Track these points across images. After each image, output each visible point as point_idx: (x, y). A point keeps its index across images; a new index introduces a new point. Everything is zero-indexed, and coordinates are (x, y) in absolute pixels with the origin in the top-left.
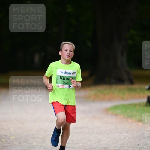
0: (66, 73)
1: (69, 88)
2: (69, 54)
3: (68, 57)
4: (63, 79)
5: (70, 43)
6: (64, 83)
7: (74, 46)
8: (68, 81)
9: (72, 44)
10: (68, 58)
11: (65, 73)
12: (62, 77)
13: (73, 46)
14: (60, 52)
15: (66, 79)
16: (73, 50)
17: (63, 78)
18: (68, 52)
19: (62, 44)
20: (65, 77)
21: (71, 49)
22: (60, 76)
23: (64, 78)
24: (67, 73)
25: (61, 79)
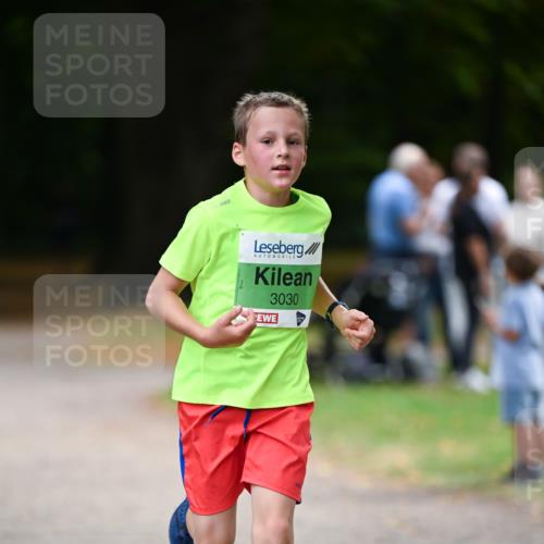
0: (283, 249)
1: (299, 324)
2: (287, 157)
3: (281, 176)
4: (269, 281)
5: (286, 97)
6: (278, 301)
7: (305, 109)
8: (292, 289)
9: (296, 102)
10: (284, 182)
11: (279, 248)
12: (267, 269)
13: (299, 110)
14: (235, 151)
15: (285, 279)
16: (300, 134)
17: (268, 275)
18: (280, 147)
19: (241, 103)
20: (280, 270)
21: (292, 130)
22: (258, 269)
23: (273, 275)
24: (287, 249)
25: (260, 280)
